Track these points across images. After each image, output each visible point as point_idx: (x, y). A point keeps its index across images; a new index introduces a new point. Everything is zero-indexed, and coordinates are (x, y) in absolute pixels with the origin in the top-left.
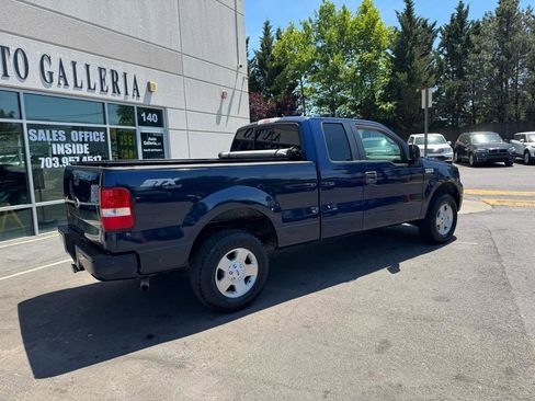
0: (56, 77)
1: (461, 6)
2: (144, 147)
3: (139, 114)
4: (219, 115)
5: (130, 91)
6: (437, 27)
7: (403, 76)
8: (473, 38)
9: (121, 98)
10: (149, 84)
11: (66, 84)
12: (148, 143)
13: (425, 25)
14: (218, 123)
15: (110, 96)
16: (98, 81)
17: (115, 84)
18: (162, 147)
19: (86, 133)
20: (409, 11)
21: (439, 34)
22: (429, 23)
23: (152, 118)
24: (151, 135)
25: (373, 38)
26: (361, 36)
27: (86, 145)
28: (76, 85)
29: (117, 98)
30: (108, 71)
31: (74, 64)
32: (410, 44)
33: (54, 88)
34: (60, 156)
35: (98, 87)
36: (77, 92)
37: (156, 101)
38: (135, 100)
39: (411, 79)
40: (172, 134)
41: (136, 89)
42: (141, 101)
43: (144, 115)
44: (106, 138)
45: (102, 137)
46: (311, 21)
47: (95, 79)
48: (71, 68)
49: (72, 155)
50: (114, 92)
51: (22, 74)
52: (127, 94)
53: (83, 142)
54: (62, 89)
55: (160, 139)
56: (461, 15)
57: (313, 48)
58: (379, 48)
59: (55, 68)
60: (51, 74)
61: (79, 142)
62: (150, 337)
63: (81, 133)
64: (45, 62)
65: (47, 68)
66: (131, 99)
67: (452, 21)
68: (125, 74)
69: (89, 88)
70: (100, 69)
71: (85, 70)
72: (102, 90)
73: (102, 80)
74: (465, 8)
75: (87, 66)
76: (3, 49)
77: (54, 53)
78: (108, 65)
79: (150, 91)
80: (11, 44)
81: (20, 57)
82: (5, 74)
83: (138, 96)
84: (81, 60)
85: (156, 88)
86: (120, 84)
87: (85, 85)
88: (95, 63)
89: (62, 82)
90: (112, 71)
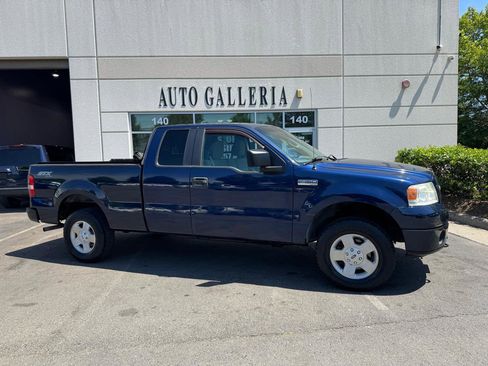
0: (215, 101)
3: (288, 118)
4: (396, 107)
5: (277, 101)
9: (267, 107)
10: (297, 92)
11: (222, 104)
14: (393, 116)
15: (257, 107)
16: (248, 98)
17: (263, 98)
23: (302, 120)
24: (299, 134)
28: (230, 104)
29: (264, 108)
30: (257, 88)
31: (229, 89)
33: (214, 108)
35: (248, 102)
36: (231, 108)
37: (303, 106)
38: (281, 107)
40: (321, 131)
41: (284, 98)
42: (288, 107)
47: (246, 96)
48: (227, 93)
50: (262, 104)
51: (193, 102)
52: (274, 103)
54: (219, 108)
55: (310, 137)
59: (215, 95)
60: (212, 99)
64: (209, 92)
65: (209, 96)
68: (273, 88)
69: (240, 104)
70: (251, 88)
71: (238, 92)
72: (251, 104)
73: (251, 96)
75: (240, 88)
76: (183, 90)
77: (216, 85)
78: (257, 84)
79: (298, 97)
80: (188, 85)
81: (193, 92)
82: (184, 104)
83: (285, 103)
84: (235, 85)
85: (302, 94)
86: (268, 97)
87: (237, 103)
88: (246, 85)
89: (220, 103)
90: (261, 88)
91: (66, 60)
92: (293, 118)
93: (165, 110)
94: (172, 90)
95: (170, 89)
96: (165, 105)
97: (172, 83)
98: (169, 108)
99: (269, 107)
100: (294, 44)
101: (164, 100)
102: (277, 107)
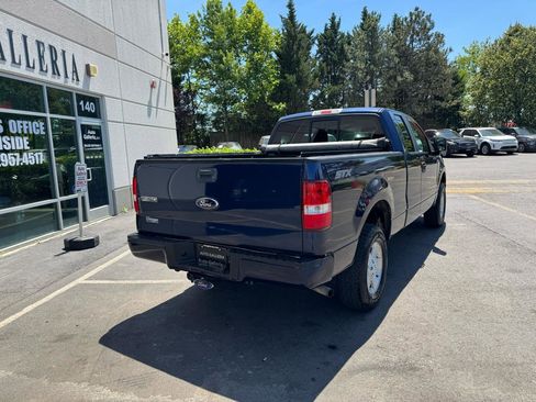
1: (333, 18)
2: (85, 142)
3: (78, 102)
4: (150, 106)
5: (70, 75)
6: (314, 35)
7: (291, 78)
8: (346, 47)
9: (60, 81)
10: (88, 66)
11: (3, 58)
12: (88, 137)
13: (304, 32)
14: (149, 115)
15: (49, 78)
16: (37, 58)
17: (54, 63)
19: (25, 123)
20: (292, 16)
21: (316, 42)
22: (308, 30)
23: (90, 107)
24: (90, 128)
25: (261, 39)
26: (248, 36)
27: (26, 138)
28: (14, 61)
29: (56, 80)
30: (46, 46)
31: (10, 33)
32: (295, 47)
35: (37, 65)
36: (15, 70)
37: (95, 88)
38: (74, 85)
39: (300, 82)
40: (111, 127)
41: (75, 71)
42: (80, 86)
43: (82, 103)
44: (46, 130)
45: (43, 128)
46: (199, 15)
47: (34, 55)
48: (7, 38)
49: (12, 151)
50: (54, 73)
52: (66, 76)
53: (22, 135)
55: (98, 132)
56: (334, 26)
57: (202, 43)
58: (267, 49)
61: (18, 134)
62: (333, 348)
63: (19, 122)
66: (71, 83)
67: (326, 30)
68: (64, 52)
69: (28, 66)
70: (39, 43)
71: (22, 43)
72: (41, 70)
73: (41, 57)
74: (337, 20)
75: (25, 38)
78: (45, 39)
83: (78, 80)
84: (17, 28)
85: (97, 72)
86: (60, 65)
87: (24, 61)
88: (32, 35)
90: (51, 47)
99: (62, 80)
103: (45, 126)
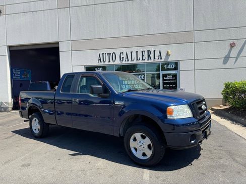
0: (124, 59)
3: (163, 66)
4: (227, 58)
5: (156, 57)
10: (167, 52)
11: (128, 60)
12: (167, 78)
14: (225, 63)
15: (146, 61)
17: (149, 56)
18: (176, 79)
23: (171, 66)
24: (169, 75)
28: (132, 60)
29: (149, 61)
30: (146, 51)
31: (132, 52)
33: (124, 62)
34: (125, 85)
35: (141, 59)
36: (132, 62)
37: (172, 59)
38: (159, 61)
40: (181, 73)
41: (160, 55)
42: (163, 60)
45: (143, 77)
47: (140, 56)
48: (130, 54)
49: (130, 84)
50: (148, 59)
51: (114, 60)
52: (155, 58)
54: (126, 62)
55: (175, 76)
59: (125, 56)
60: (123, 58)
64: (121, 55)
65: (122, 56)
68: (155, 51)
70: (142, 52)
71: (136, 54)
72: (143, 59)
73: (143, 56)
75: (137, 52)
76: (109, 54)
77: (125, 51)
78: (146, 49)
79: (168, 55)
80: (111, 51)
81: (114, 55)
82: (109, 61)
83: (161, 58)
84: (134, 50)
85: (170, 53)
86: (152, 56)
87: (136, 59)
88: (140, 50)
89: (127, 60)
90: (148, 51)
91: (58, 43)
92: (166, 66)
93: (100, 64)
94: (104, 55)
95: (103, 54)
96: (101, 62)
97: (104, 51)
98: (102, 63)
99: (152, 60)
100: (166, 27)
101: (100, 59)
102: (157, 60)
103: (144, 76)
